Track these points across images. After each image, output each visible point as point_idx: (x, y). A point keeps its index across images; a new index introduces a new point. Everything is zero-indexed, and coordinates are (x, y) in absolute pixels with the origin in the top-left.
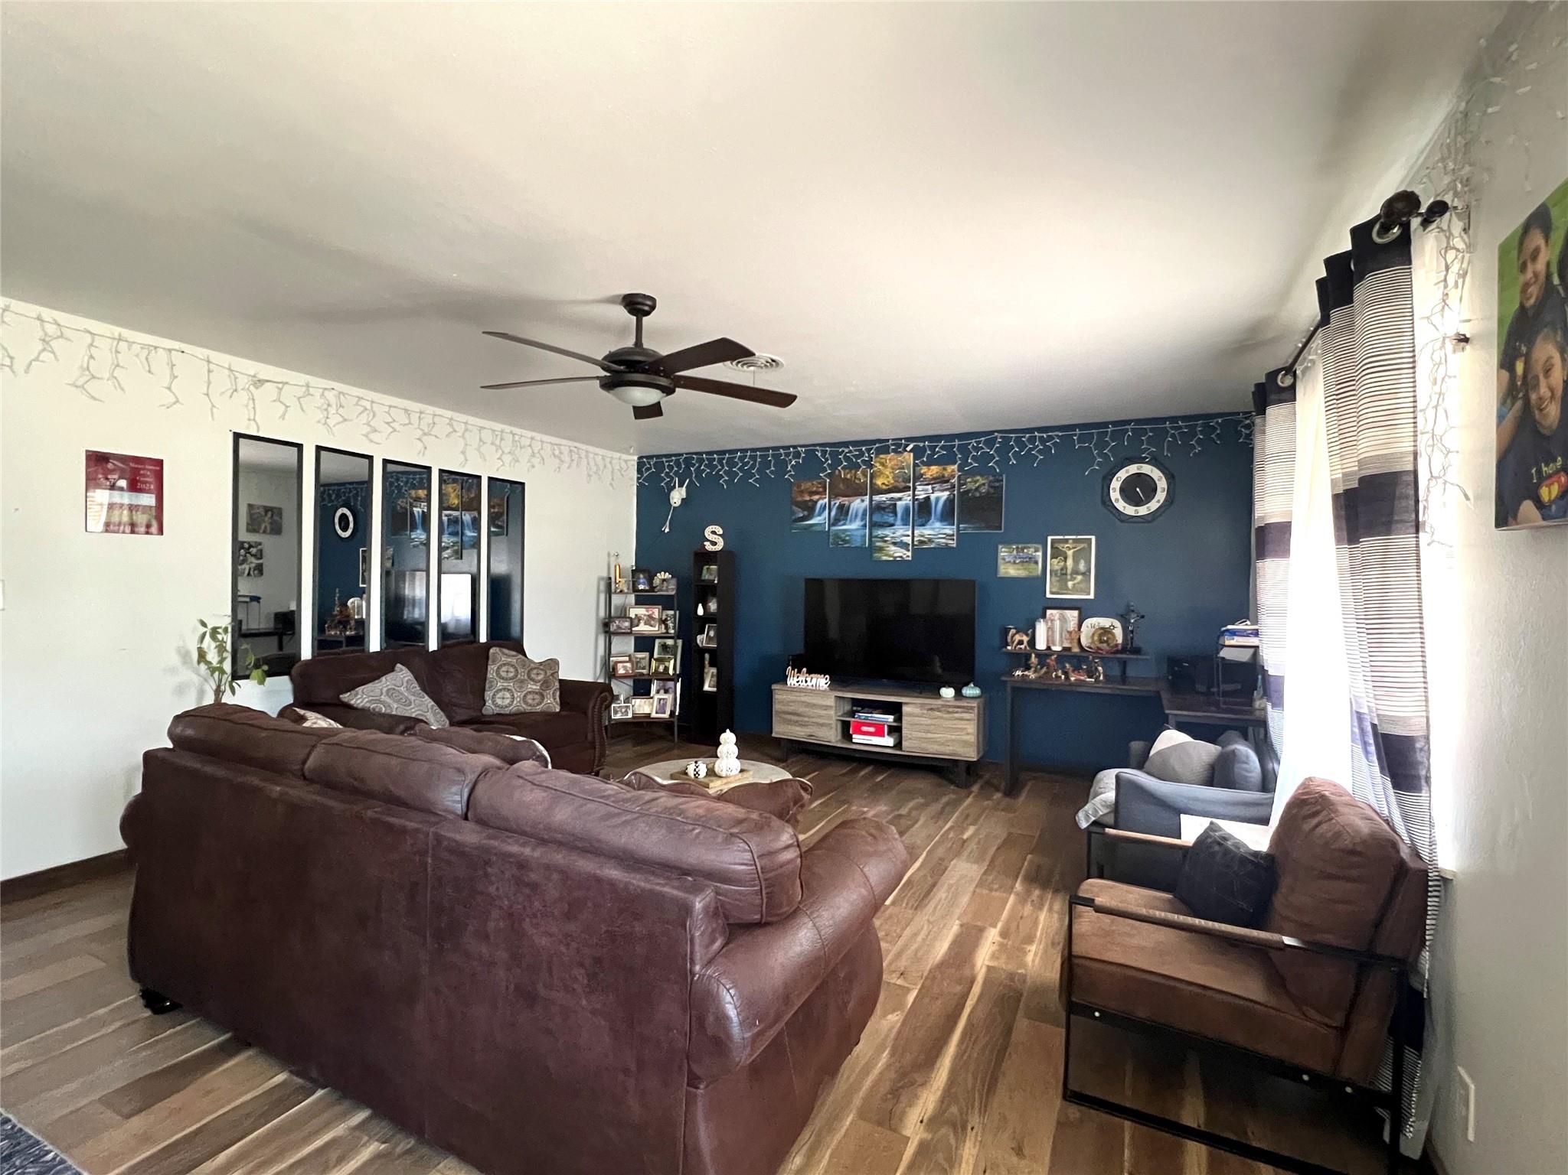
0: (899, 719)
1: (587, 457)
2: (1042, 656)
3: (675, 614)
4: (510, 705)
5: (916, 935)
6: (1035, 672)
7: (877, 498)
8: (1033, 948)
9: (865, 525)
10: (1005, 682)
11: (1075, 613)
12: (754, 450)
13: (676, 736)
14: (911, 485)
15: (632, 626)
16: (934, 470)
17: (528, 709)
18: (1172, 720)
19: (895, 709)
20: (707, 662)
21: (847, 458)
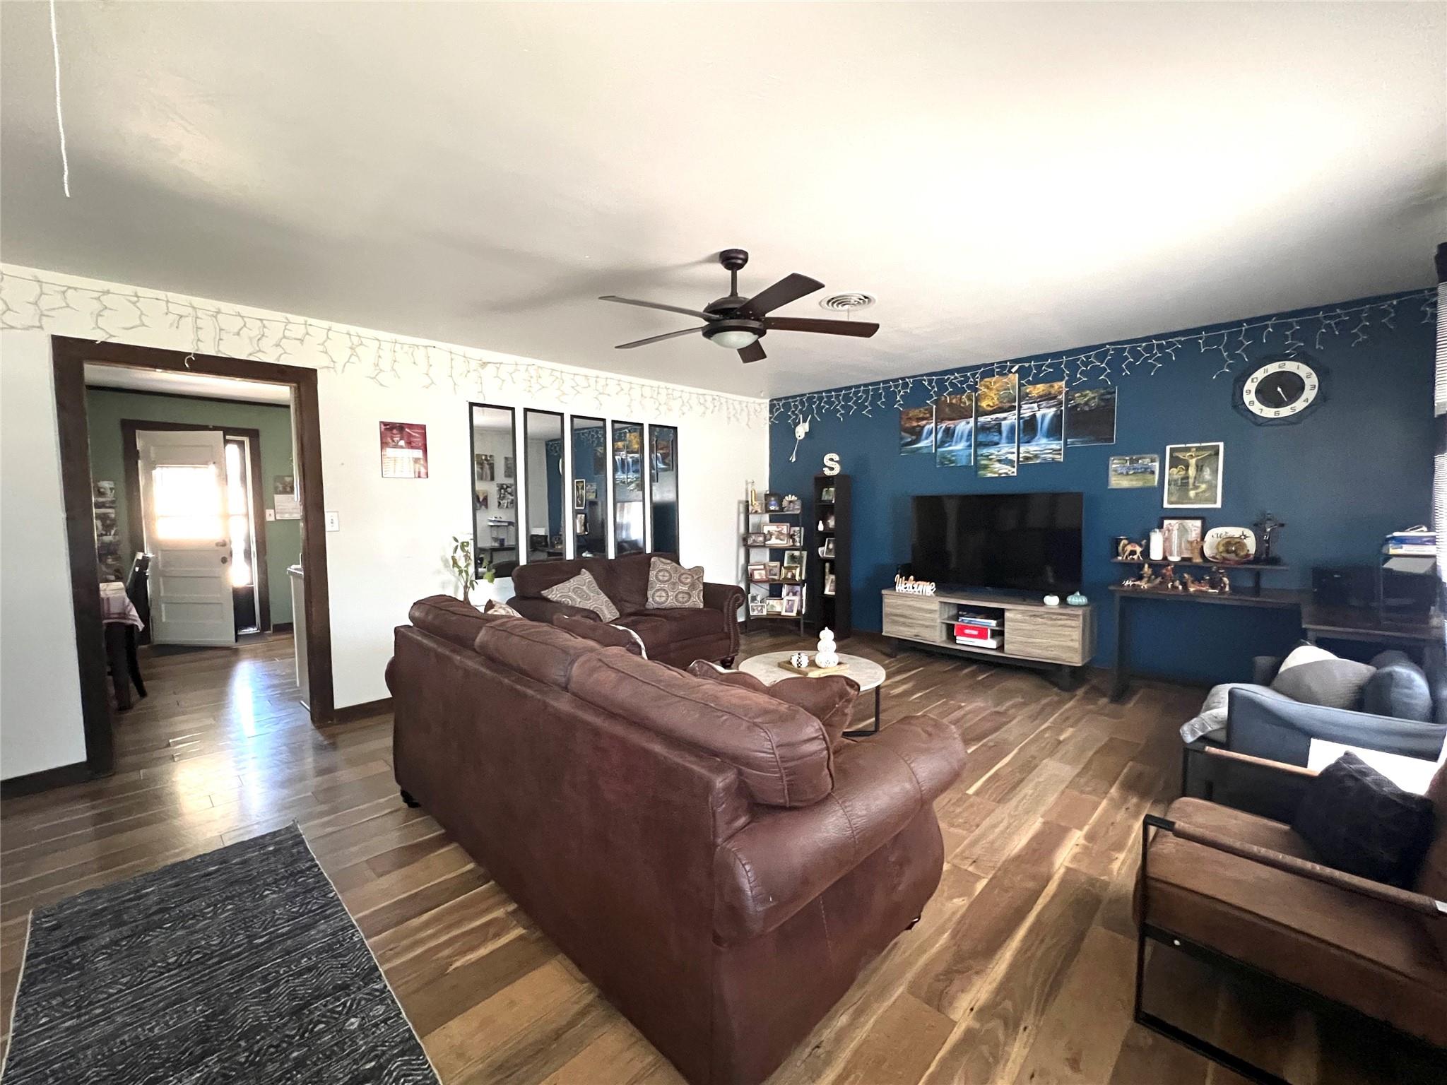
0: (1001, 624)
1: (727, 402)
2: (1156, 567)
3: (800, 530)
4: (666, 602)
5: (995, 826)
6: (1148, 581)
7: (982, 419)
8: (1122, 856)
9: (970, 446)
10: (1112, 592)
11: (1198, 523)
12: (865, 385)
13: (802, 629)
14: (1016, 404)
15: (765, 540)
16: (1040, 388)
17: (679, 605)
18: (1310, 634)
19: (998, 615)
20: (827, 570)
21: (951, 383)
